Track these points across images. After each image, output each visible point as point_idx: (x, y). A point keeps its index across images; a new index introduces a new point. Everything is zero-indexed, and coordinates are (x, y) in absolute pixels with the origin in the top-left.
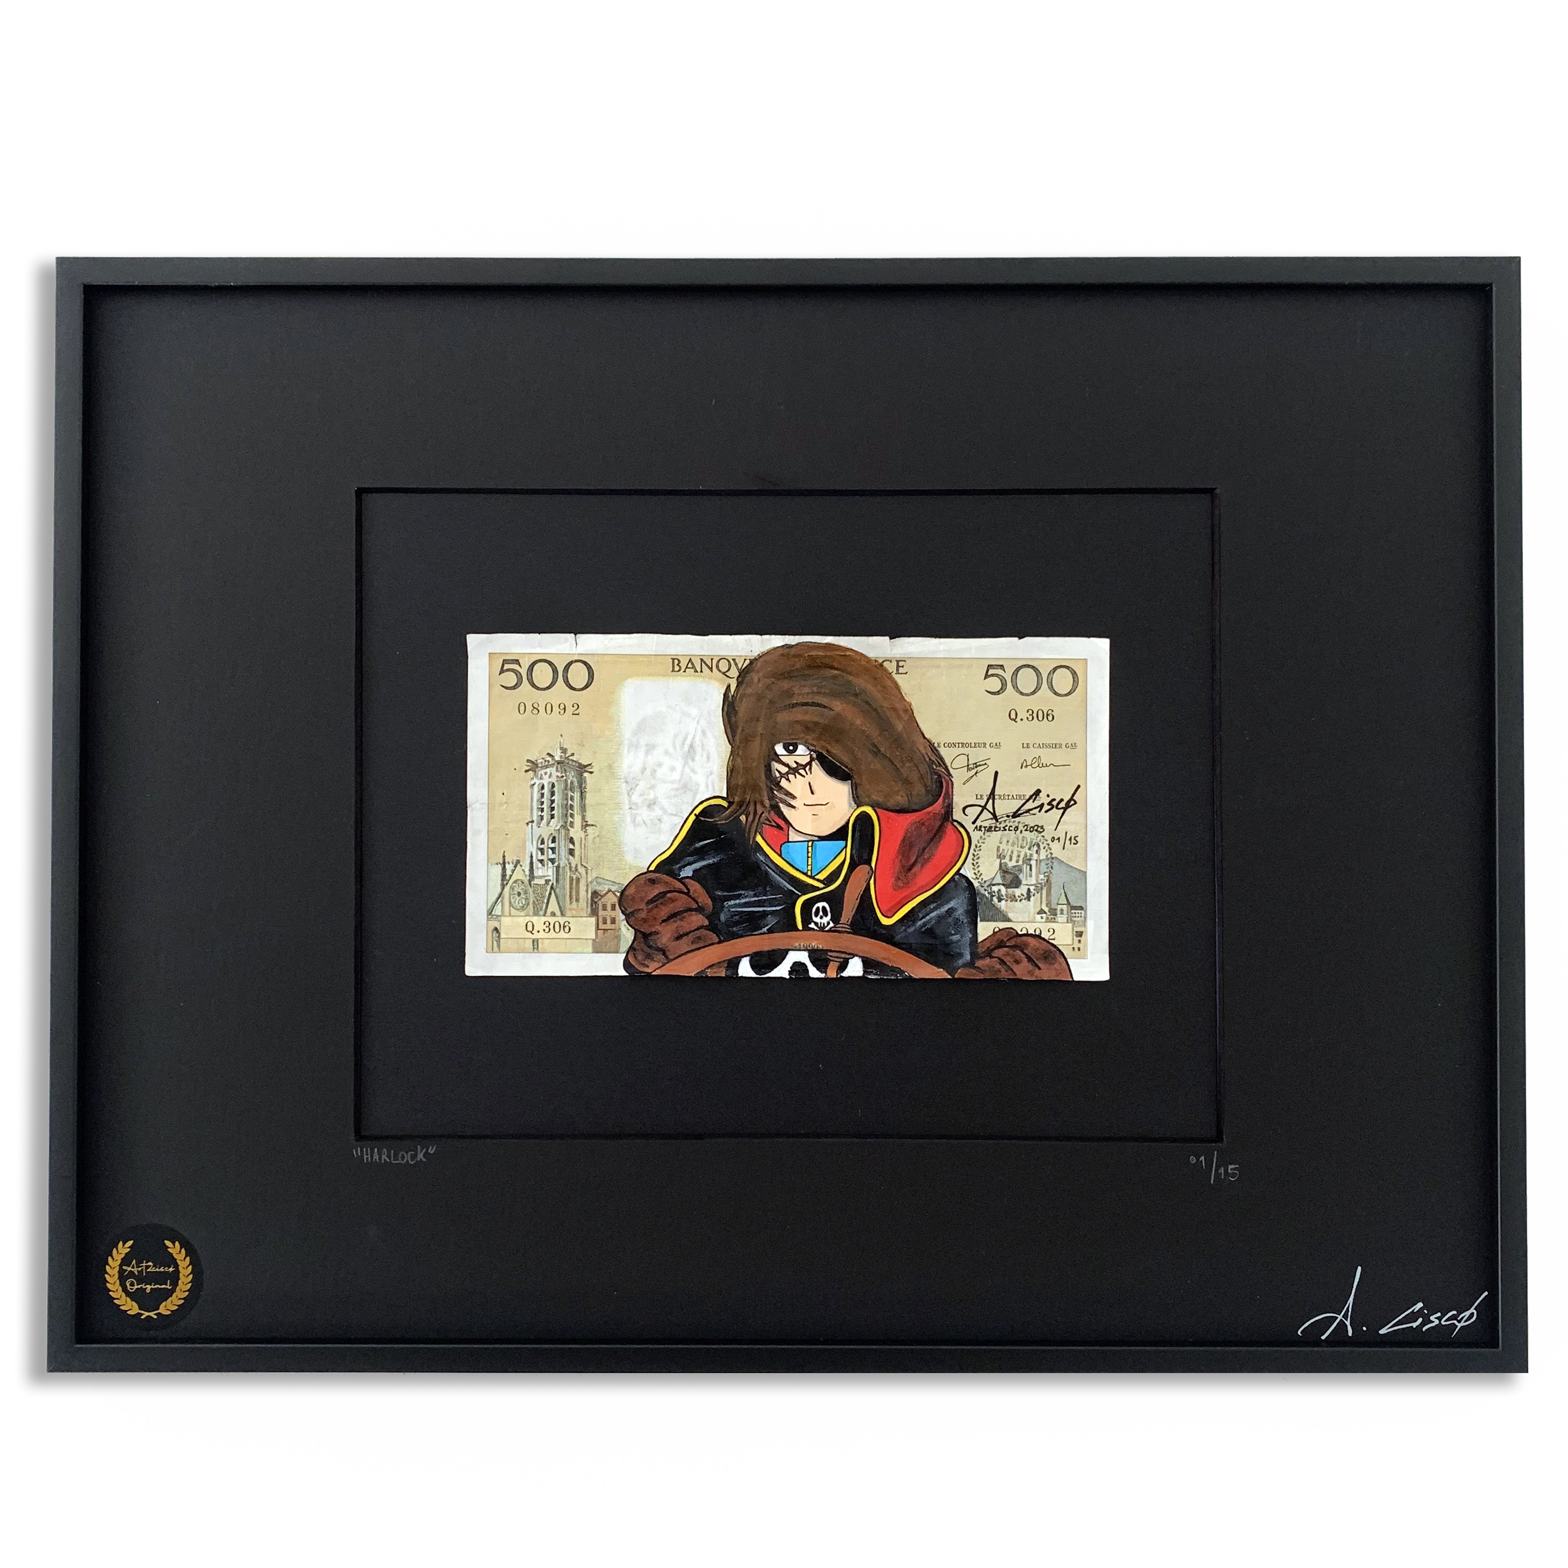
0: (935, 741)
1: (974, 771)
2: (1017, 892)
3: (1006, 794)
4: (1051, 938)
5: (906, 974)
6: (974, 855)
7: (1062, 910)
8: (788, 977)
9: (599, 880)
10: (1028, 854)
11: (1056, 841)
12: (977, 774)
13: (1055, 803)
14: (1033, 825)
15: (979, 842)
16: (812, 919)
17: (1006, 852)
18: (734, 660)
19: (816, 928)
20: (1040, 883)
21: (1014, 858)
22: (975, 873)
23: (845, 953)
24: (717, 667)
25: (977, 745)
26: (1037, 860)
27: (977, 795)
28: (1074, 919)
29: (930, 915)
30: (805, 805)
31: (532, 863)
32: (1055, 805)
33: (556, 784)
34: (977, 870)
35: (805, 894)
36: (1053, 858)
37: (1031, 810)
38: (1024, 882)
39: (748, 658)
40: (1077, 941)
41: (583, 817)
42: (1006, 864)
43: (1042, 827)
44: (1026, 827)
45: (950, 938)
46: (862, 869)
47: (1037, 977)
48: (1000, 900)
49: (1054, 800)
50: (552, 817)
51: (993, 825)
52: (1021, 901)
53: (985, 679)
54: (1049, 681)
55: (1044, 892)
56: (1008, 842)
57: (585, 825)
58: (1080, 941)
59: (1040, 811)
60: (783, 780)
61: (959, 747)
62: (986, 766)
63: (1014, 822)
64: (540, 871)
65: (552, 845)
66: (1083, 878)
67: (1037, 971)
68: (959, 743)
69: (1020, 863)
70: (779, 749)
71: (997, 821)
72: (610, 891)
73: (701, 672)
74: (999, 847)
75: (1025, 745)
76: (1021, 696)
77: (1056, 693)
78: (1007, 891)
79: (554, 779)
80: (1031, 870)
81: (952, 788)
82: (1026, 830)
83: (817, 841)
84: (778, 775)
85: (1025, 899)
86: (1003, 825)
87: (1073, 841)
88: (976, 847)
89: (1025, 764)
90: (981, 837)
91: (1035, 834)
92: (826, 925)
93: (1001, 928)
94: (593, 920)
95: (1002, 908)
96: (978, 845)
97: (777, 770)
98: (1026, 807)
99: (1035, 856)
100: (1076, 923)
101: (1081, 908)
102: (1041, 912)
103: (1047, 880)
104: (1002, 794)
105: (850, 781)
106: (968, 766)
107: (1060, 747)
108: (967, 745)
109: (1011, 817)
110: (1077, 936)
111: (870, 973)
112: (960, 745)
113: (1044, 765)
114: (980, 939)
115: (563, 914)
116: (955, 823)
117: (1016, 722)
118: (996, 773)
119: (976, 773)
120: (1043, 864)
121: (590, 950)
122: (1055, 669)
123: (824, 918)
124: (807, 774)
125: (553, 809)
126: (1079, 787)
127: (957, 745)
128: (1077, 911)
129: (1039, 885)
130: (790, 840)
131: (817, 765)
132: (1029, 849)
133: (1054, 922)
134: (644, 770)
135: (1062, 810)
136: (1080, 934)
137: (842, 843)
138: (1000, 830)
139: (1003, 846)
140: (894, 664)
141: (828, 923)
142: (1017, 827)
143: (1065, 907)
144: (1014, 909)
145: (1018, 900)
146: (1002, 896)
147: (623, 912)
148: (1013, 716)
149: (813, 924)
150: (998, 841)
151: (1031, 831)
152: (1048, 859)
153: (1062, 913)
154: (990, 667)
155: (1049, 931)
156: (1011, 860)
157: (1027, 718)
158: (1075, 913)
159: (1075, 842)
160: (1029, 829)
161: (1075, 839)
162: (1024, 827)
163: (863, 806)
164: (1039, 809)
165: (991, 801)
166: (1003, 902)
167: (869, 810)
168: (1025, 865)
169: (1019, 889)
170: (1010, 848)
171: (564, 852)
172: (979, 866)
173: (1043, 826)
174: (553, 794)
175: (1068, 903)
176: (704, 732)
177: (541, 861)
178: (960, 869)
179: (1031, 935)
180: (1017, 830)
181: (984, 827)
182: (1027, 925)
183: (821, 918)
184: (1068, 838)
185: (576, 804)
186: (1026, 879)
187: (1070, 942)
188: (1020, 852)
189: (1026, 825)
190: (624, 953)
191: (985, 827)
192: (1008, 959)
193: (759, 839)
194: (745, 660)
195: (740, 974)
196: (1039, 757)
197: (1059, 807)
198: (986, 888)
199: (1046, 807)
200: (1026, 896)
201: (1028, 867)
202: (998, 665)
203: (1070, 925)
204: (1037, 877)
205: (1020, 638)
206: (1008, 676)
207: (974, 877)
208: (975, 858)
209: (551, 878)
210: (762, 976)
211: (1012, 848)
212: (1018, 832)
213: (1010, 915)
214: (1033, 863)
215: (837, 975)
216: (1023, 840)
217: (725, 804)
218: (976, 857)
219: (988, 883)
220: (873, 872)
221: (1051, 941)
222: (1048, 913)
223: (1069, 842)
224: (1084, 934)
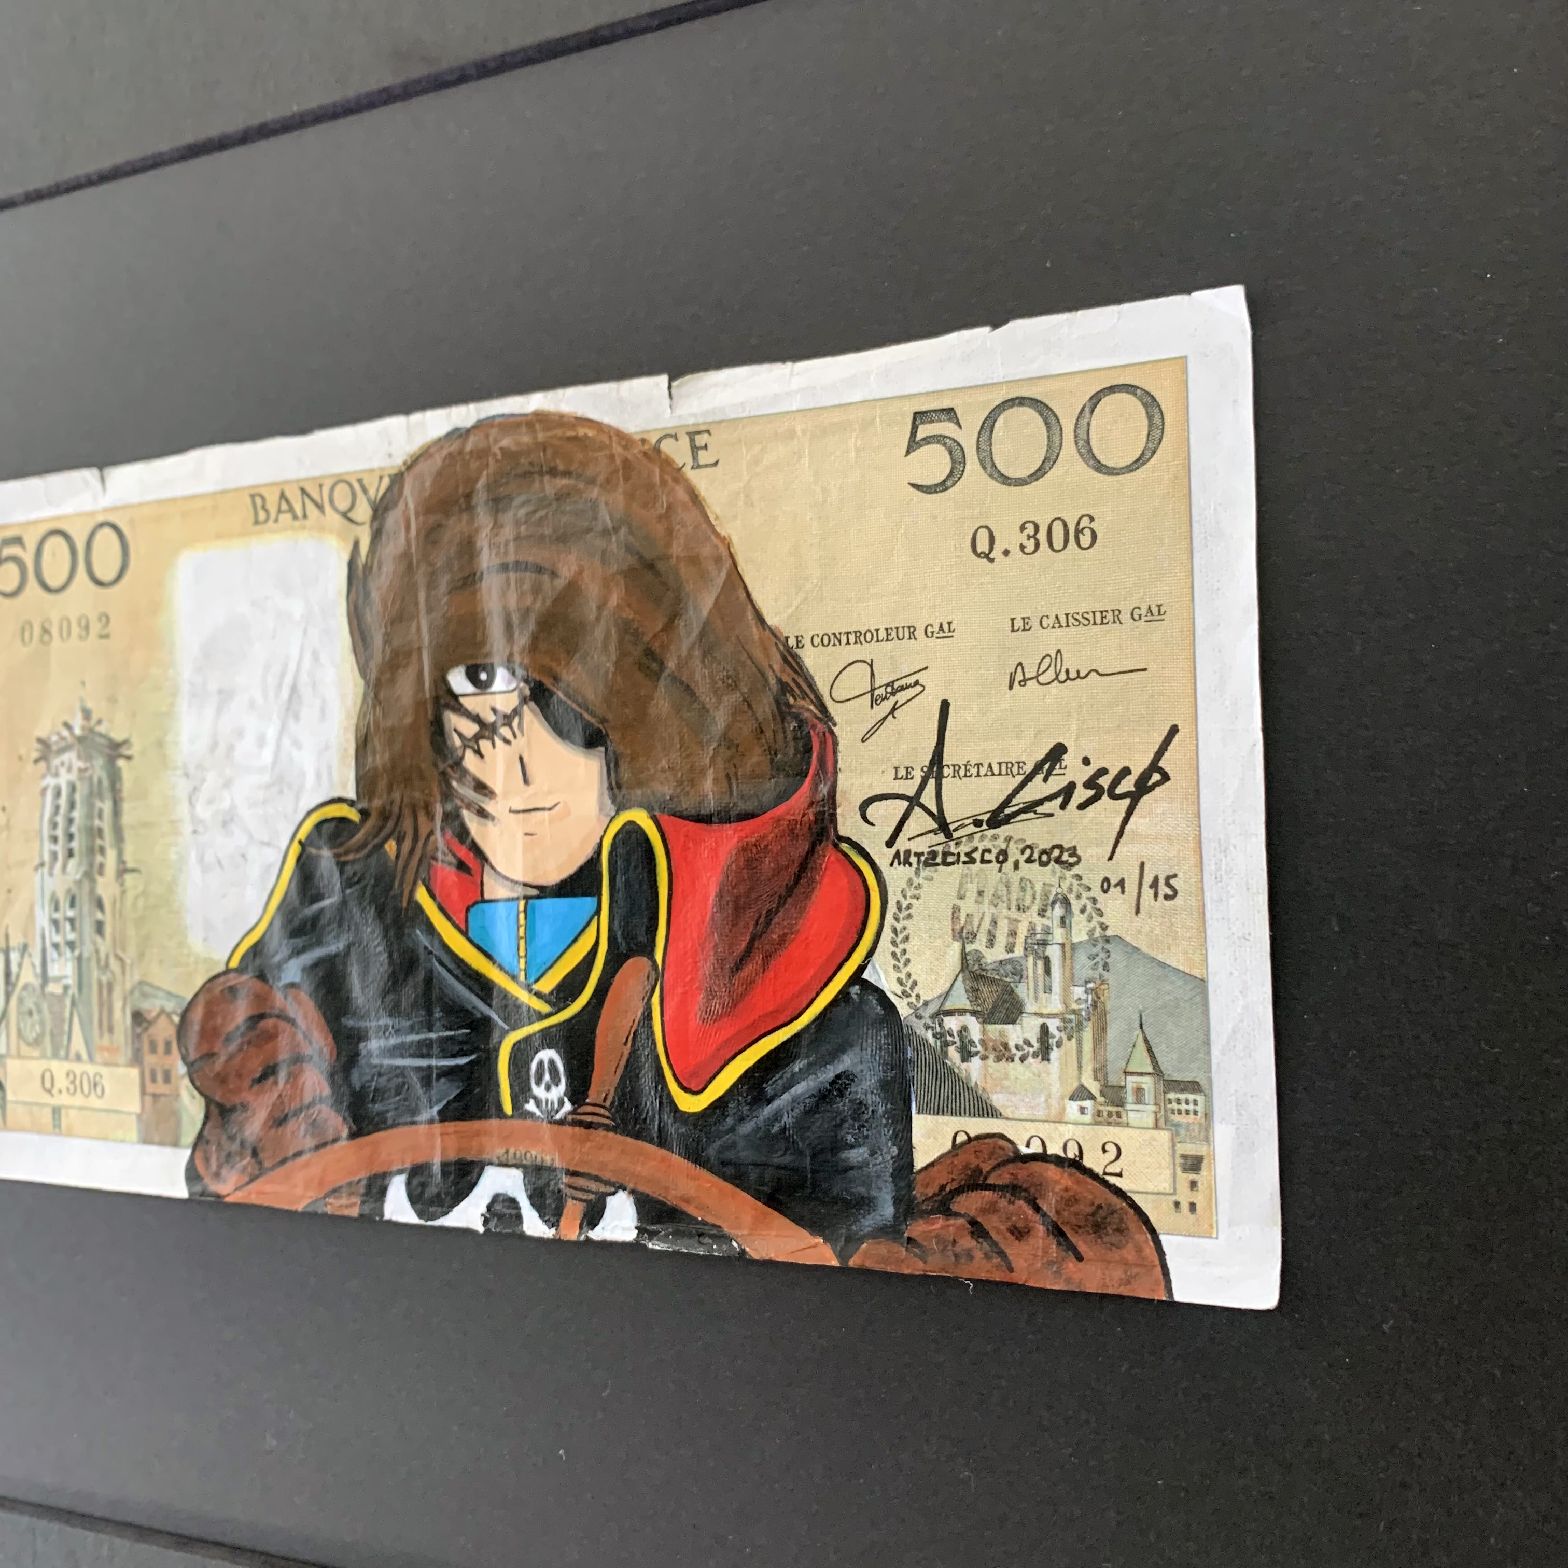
0: (789, 631)
1: (887, 705)
2: (1014, 1034)
3: (973, 763)
4: (1109, 1170)
5: (734, 1244)
6: (895, 931)
7: (1139, 1091)
8: (481, 1230)
9: (147, 989)
10: (1039, 929)
11: (1115, 891)
12: (896, 713)
13: (1105, 781)
14: (1047, 846)
15: (905, 897)
16: (530, 1089)
17: (976, 923)
18: (360, 481)
19: (538, 1113)
20: (1074, 1012)
21: (1002, 939)
22: (900, 981)
23: (597, 1179)
24: (331, 501)
25: (894, 634)
26: (1063, 945)
27: (896, 768)
28: (1176, 1118)
29: (793, 1090)
30: (511, 811)
31: (44, 951)
32: (1106, 787)
33: (79, 786)
34: (905, 971)
35: (514, 1028)
36: (1107, 940)
37: (1040, 802)
38: (1030, 1007)
39: (387, 473)
40: (1188, 1185)
41: (120, 853)
42: (979, 957)
43: (1073, 851)
44: (1028, 852)
45: (844, 1155)
46: (635, 967)
47: (1068, 1280)
48: (966, 1055)
49: (1103, 772)
50: (70, 854)
51: (939, 849)
52: (1023, 1059)
53: (908, 453)
54: (1082, 434)
55: (1088, 1035)
56: (980, 893)
57: (123, 870)
58: (1193, 1185)
59: (1063, 806)
60: (469, 755)
61: (848, 643)
62: (918, 689)
63: (995, 838)
64: (56, 966)
65: (70, 913)
66: (1198, 999)
67: (1071, 1265)
68: (848, 633)
69: (1019, 952)
70: (458, 681)
71: (949, 836)
72: (162, 1011)
73: (305, 516)
74: (956, 910)
75: (1018, 624)
76: (1005, 488)
77: (1100, 467)
78: (984, 1032)
79: (73, 777)
80: (1048, 971)
81: (835, 752)
82: (1029, 861)
83: (538, 897)
84: (457, 742)
85: (1035, 1055)
86: (964, 848)
87: (1164, 890)
88: (899, 909)
89: (1019, 677)
90: (910, 882)
91: (1054, 872)
92: (556, 1105)
93: (972, 1135)
94: (135, 1072)
95: (974, 1079)
96: (905, 904)
97: (455, 730)
98: (1028, 795)
99: (1058, 934)
100: (1183, 1132)
101: (1194, 1087)
102: (1081, 1093)
103: (1095, 1005)
104: (961, 763)
105: (602, 749)
106: (873, 690)
107: (1117, 619)
108: (869, 636)
109: (985, 827)
110: (1185, 1170)
111: (652, 1235)
112: (852, 638)
113: (1073, 675)
114: (920, 1162)
115: (91, 1059)
116: (844, 846)
117: (992, 561)
118: (945, 706)
119: (894, 709)
120: (1082, 957)
121: (134, 1135)
122: (1096, 399)
123: (553, 1088)
124: (515, 736)
125: (71, 837)
126: (1174, 730)
127: (844, 639)
128: (1182, 1096)
129: (1072, 1017)
130: (487, 896)
131: (532, 711)
132: (1042, 913)
133: (1118, 1124)
134: (214, 746)
135: (1127, 802)
136: (1194, 1164)
137: (589, 903)
138: (958, 861)
139: (967, 906)
140: (685, 441)
141: (561, 1103)
142: (1004, 853)
143: (1147, 1083)
144: (1006, 1083)
145: (1017, 1059)
146: (972, 1042)
147: (184, 1059)
148: (983, 546)
149: (532, 1101)
150: (954, 894)
151: (1043, 864)
152: (1093, 942)
153: (1139, 1100)
154: (919, 417)
155: (1104, 1151)
156: (991, 942)
157: (1022, 547)
158: (1178, 1101)
159: (1170, 892)
160: (1036, 856)
161: (1168, 884)
162: (1023, 852)
163: (629, 808)
164: (1060, 800)
165: (932, 782)
166: (976, 1061)
167: (641, 818)
168: (1031, 959)
169: (1018, 1027)
170: (988, 910)
171: (88, 928)
172: (908, 961)
173: (1075, 848)
174: (72, 805)
175: (1157, 1072)
176: (316, 656)
177: (56, 946)
178: (861, 969)
179: (1058, 1161)
180: (1006, 860)
181: (916, 854)
182: (1044, 1130)
183: (548, 1088)
184: (1148, 879)
185: (106, 825)
186: (1036, 998)
187: (1166, 1186)
188: (1018, 921)
189: (1029, 847)
190: (187, 1147)
191: (918, 855)
192: (991, 1223)
193: (422, 895)
194: (381, 478)
195: (387, 1216)
196: (1059, 651)
197: (1119, 791)
198: (929, 1022)
199: (1082, 794)
200: (1036, 1045)
201: (1040, 964)
202: (942, 410)
203: (1164, 1136)
204: (1066, 993)
205: (996, 325)
206: (968, 438)
207: (898, 989)
208: (898, 940)
209: (70, 981)
210: (430, 1223)
211: (993, 910)
212: (1009, 865)
213: (997, 1100)
214: (1053, 952)
215: (580, 1234)
216: (1023, 889)
217: (353, 815)
218: (901, 937)
219: (932, 1009)
220: (657, 975)
221: (1112, 1180)
222: (1101, 1099)
223: (1152, 892)
224: (1204, 1165)
